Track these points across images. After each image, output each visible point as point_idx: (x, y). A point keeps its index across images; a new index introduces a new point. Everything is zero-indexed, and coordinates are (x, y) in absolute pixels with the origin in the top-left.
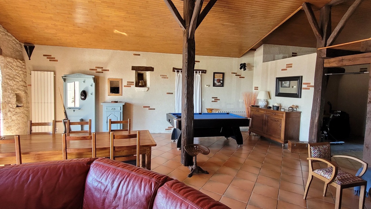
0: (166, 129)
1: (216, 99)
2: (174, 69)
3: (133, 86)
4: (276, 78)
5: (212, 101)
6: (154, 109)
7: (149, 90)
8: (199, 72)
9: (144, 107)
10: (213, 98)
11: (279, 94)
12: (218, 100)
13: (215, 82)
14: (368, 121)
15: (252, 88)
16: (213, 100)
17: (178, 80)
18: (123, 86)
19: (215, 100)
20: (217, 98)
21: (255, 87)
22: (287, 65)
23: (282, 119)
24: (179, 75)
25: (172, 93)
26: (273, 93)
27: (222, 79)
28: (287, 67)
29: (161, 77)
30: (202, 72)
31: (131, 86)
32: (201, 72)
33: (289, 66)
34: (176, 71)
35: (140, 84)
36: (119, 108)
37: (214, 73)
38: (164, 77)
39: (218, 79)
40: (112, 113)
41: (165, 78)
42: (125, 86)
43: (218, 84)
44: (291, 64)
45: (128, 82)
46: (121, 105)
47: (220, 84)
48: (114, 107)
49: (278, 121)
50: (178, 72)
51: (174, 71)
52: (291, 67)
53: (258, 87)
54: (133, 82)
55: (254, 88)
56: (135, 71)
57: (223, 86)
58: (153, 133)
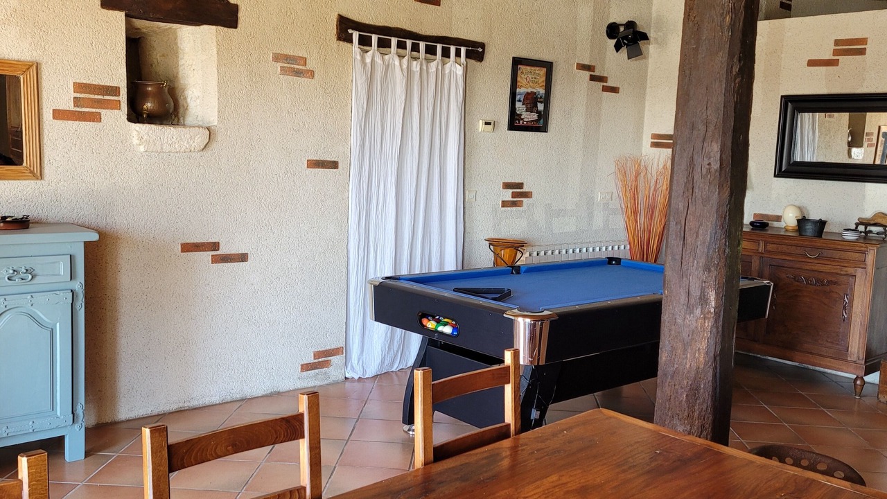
0: (306, 367)
1: (518, 193)
2: (345, 26)
3: (116, 117)
4: (782, 97)
5: (505, 204)
6: (243, 258)
7: (214, 145)
8: (458, 54)
9: (188, 248)
10: (507, 186)
11: (791, 170)
12: (528, 195)
13: (518, 105)
15: (640, 138)
16: (508, 195)
17: (365, 91)
18: (47, 115)
19: (514, 195)
20: (520, 185)
21: (654, 136)
22: (837, 42)
23: (859, 273)
24: (368, 60)
25: (334, 165)
27: (542, 91)
28: (836, 52)
29: (279, 65)
30: (468, 55)
31: (103, 112)
32: (463, 50)
33: (852, 48)
34: (356, 35)
35: (149, 105)
36: (63, 268)
37: (517, 62)
38: (295, 66)
39: (529, 90)
40: (12, 302)
41: (298, 73)
42: (59, 114)
43: (528, 117)
44: (863, 41)
45: (79, 87)
46: (75, 243)
47: (534, 116)
48: (28, 263)
49: (836, 283)
50: (365, 42)
51: (343, 36)
52: (862, 52)
54: (114, 91)
56: (123, 14)
57: (543, 129)
58: (239, 396)
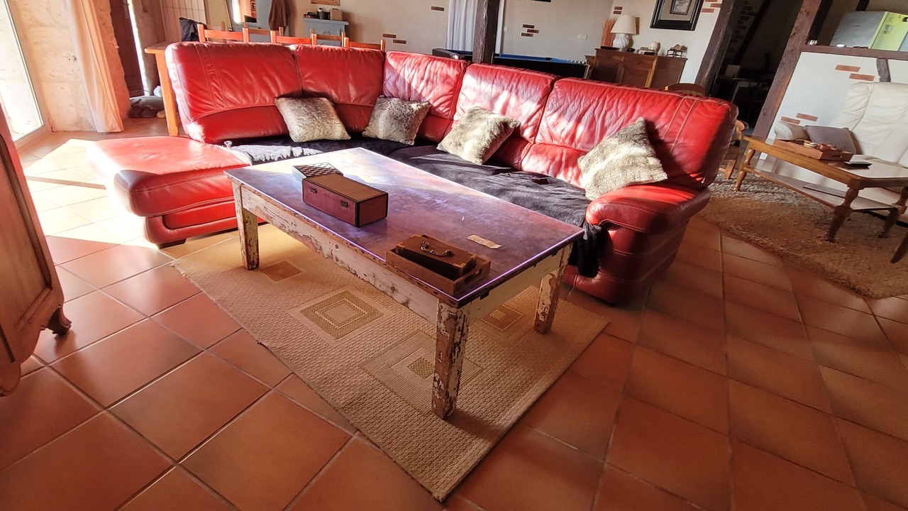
1: (531, 30)
5: (523, 34)
6: (404, 42)
9: (385, 35)
10: (525, 26)
11: (658, 24)
12: (536, 32)
14: (780, 70)
15: (610, 8)
16: (525, 30)
19: (528, 31)
20: (533, 27)
21: (616, 8)
25: (442, 9)
26: (647, 20)
36: (338, 33)
53: (621, 8)
55: (613, 10)
